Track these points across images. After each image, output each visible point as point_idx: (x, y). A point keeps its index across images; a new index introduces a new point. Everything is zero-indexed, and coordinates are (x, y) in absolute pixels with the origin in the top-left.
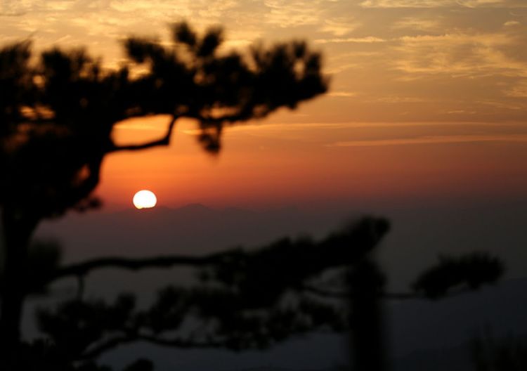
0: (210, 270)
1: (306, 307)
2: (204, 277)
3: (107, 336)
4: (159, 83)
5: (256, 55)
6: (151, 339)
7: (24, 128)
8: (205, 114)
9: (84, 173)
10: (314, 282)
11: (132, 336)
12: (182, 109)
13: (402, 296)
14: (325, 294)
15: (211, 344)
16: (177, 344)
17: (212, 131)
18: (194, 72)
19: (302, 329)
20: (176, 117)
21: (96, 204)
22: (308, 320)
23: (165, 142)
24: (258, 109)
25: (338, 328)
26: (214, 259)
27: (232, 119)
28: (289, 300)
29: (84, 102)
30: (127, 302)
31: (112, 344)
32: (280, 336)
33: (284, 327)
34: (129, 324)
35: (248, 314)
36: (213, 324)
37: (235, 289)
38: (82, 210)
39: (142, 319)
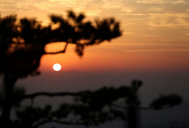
0: (78, 97)
1: (112, 111)
2: (76, 100)
3: (41, 120)
4: (62, 31)
5: (97, 22)
6: (57, 121)
7: (13, 45)
8: (78, 42)
9: (34, 62)
10: (115, 103)
11: (50, 120)
12: (70, 40)
13: (146, 109)
14: (119, 107)
15: (78, 123)
16: (66, 123)
17: (80, 48)
18: (74, 27)
19: (110, 119)
20: (68, 43)
21: (38, 73)
22: (112, 116)
23: (64, 51)
24: (97, 41)
25: (123, 119)
26: (80, 94)
27: (88, 44)
28: (106, 109)
29: (35, 36)
30: (48, 108)
31: (43, 123)
32: (102, 121)
33: (104, 118)
34: (49, 116)
35: (91, 113)
36: (79, 117)
37: (87, 105)
38: (33, 75)
39: (54, 114)
